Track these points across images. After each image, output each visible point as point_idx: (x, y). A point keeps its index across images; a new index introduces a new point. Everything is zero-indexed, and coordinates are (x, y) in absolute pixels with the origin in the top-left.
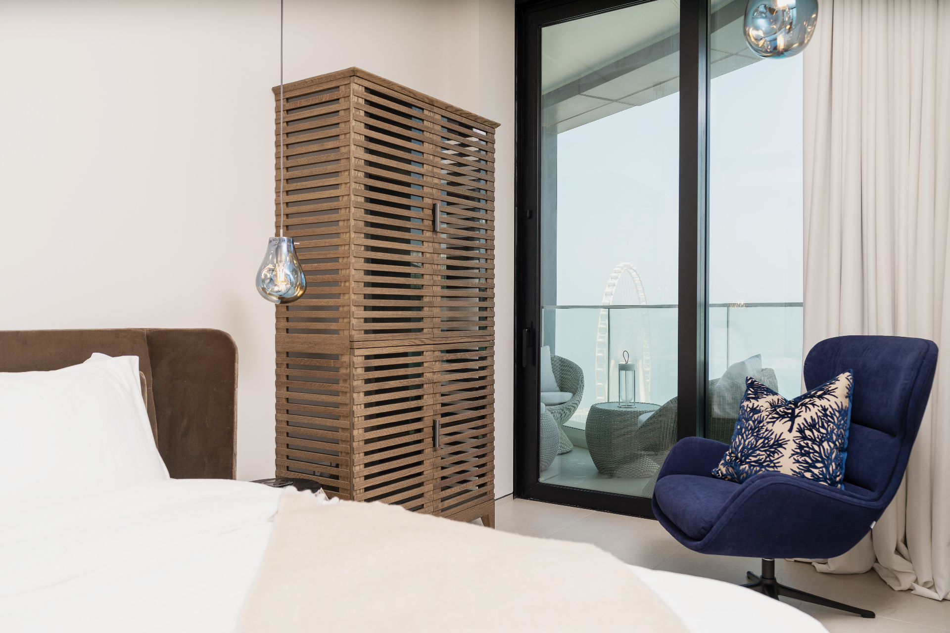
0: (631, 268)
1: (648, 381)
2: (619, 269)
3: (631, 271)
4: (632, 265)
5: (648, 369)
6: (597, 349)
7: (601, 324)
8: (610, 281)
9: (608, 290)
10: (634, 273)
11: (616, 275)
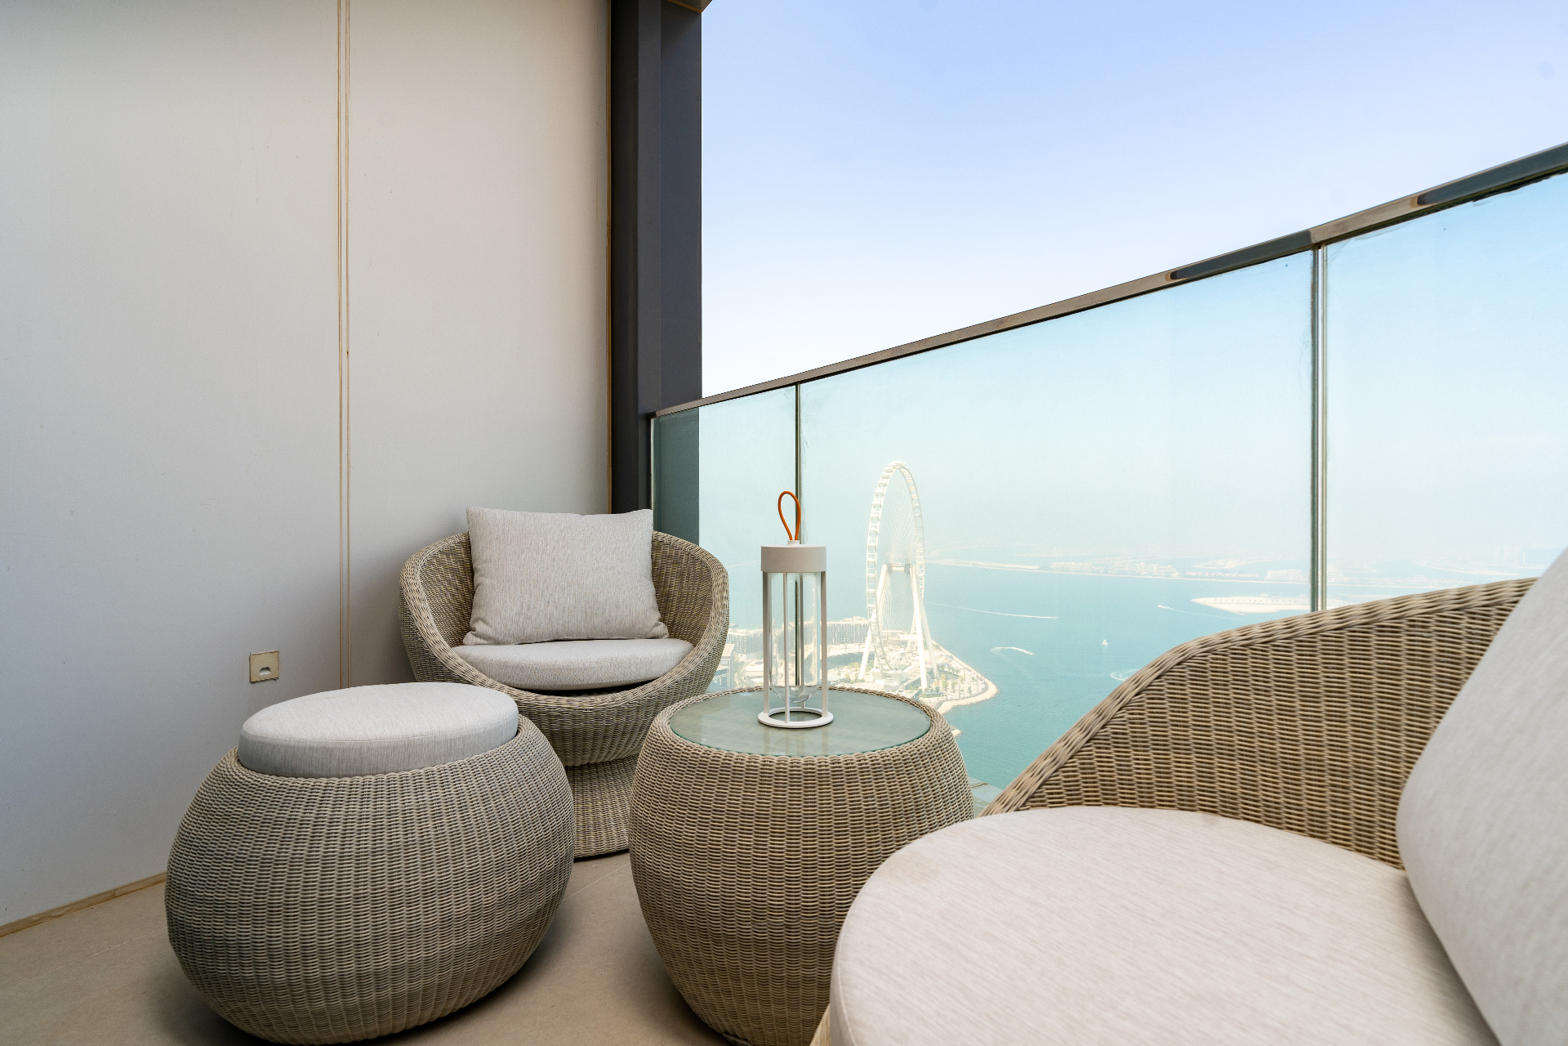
0: (904, 467)
1: (921, 587)
2: (891, 468)
3: (904, 470)
4: (904, 464)
5: (922, 575)
6: (868, 553)
7: (872, 526)
8: (881, 481)
9: (879, 490)
10: (906, 473)
11: (887, 474)
